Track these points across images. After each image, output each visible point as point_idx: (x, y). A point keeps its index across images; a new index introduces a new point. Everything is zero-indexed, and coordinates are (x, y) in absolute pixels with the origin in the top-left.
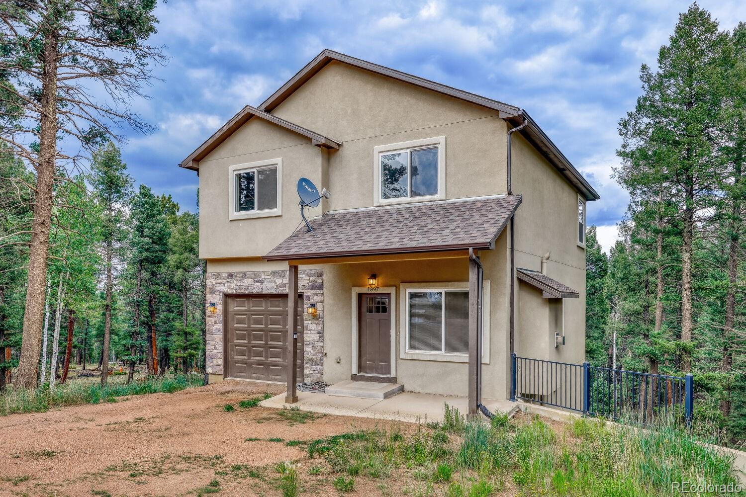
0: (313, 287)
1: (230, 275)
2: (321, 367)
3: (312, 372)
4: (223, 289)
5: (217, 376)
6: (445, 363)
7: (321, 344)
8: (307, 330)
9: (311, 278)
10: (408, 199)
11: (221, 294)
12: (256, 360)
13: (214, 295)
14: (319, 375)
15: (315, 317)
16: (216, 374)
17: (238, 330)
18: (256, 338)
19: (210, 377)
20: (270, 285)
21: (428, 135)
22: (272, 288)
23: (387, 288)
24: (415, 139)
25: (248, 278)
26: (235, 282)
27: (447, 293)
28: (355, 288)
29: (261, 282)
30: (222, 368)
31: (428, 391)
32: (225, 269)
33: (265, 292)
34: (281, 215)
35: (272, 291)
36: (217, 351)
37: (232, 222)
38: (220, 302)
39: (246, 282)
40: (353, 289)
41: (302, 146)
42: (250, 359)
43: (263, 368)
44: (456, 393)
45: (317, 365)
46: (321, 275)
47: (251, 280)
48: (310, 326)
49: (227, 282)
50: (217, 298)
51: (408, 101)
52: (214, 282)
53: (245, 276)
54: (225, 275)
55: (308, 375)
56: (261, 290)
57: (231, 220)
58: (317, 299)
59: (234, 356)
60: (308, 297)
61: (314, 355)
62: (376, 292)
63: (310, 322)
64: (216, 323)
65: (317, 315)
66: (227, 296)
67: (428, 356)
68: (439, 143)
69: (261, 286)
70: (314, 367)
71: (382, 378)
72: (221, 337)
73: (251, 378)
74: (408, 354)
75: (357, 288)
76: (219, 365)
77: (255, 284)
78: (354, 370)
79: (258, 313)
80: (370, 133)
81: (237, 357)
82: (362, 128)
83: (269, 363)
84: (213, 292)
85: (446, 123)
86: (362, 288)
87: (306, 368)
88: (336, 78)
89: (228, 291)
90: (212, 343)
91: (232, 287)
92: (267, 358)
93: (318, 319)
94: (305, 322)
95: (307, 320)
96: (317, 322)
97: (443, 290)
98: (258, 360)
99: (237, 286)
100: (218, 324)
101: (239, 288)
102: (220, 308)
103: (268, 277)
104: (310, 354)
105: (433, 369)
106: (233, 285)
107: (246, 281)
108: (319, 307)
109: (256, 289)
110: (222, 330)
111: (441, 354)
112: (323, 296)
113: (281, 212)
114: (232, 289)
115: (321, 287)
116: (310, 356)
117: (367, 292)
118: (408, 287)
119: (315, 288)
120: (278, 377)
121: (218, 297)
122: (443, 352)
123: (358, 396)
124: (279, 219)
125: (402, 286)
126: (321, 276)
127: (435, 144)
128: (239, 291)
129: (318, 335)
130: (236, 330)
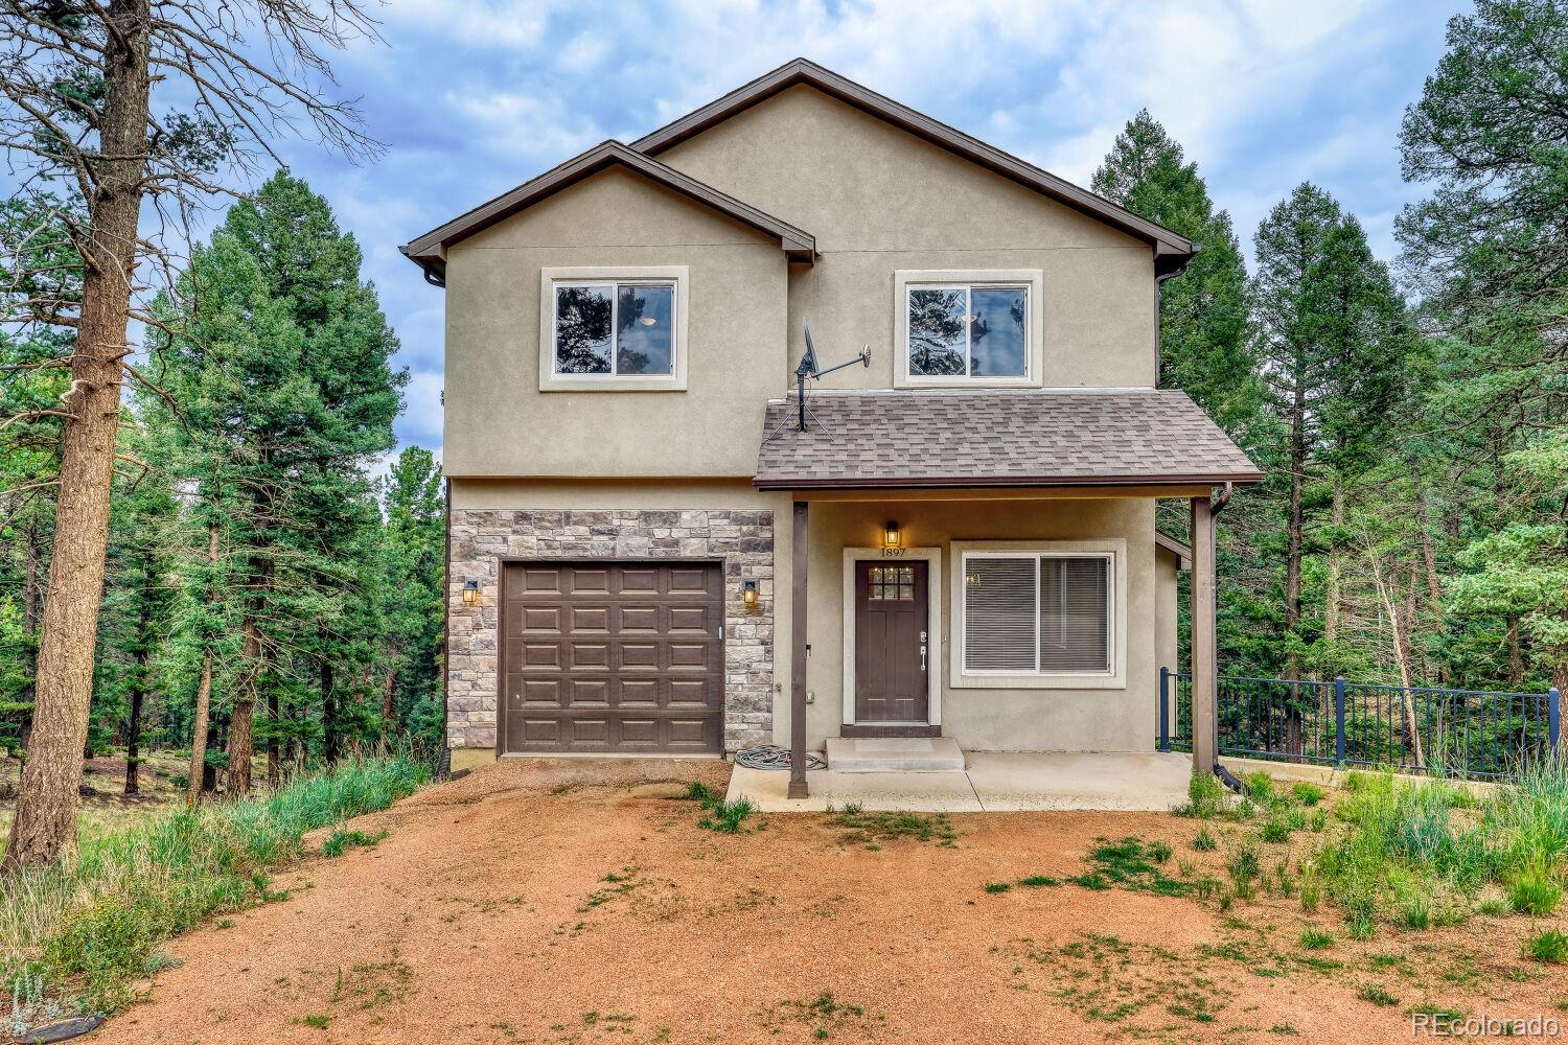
0: (749, 546)
1: (523, 517)
2: (766, 715)
3: (745, 726)
4: (502, 549)
5: (477, 752)
6: (1042, 692)
7: (769, 666)
8: (733, 636)
9: (745, 528)
10: (967, 379)
11: (495, 560)
12: (585, 708)
13: (474, 563)
14: (762, 732)
15: (754, 609)
16: (480, 748)
17: (532, 643)
18: (582, 659)
19: (455, 755)
20: (636, 541)
21: (1007, 264)
22: (639, 548)
23: (924, 550)
24: (981, 267)
25: (576, 523)
26: (537, 532)
27: (1044, 561)
28: (850, 549)
29: (613, 533)
30: (494, 732)
31: (1006, 747)
32: (506, 504)
33: (620, 555)
34: (683, 387)
35: (642, 555)
36: (481, 693)
37: (546, 397)
38: (490, 578)
39: (568, 534)
40: (846, 551)
41: (741, 249)
42: (568, 708)
43: (603, 726)
44: (1061, 746)
45: (759, 710)
46: (767, 521)
47: (583, 530)
48: (742, 628)
49: (514, 532)
50: (485, 570)
51: (966, 192)
52: (474, 531)
53: (567, 518)
54: (510, 516)
55: (734, 735)
56: (610, 552)
57: (542, 392)
58: (757, 571)
59: (520, 701)
60: (736, 568)
61: (751, 690)
62: (899, 558)
63: (742, 621)
64: (477, 627)
65: (759, 605)
66: (510, 565)
67: (1010, 681)
68: (1031, 282)
69: (612, 543)
70: (751, 715)
71: (911, 728)
72: (495, 659)
73: (569, 750)
74: (966, 677)
75: (856, 550)
76: (488, 726)
77: (595, 538)
78: (849, 717)
79: (591, 604)
80: (884, 243)
81: (528, 704)
82: (866, 230)
83: (621, 713)
84: (470, 554)
85: (1042, 245)
86: (869, 550)
87: (731, 718)
88: (807, 121)
89: (514, 552)
90: (466, 674)
91: (529, 544)
92: (614, 701)
93: (760, 614)
94: (729, 621)
95: (733, 616)
96: (758, 619)
97: (1037, 556)
98: (591, 708)
99: (542, 543)
100: (486, 630)
101: (549, 547)
102: (490, 593)
103: (631, 523)
104: (740, 688)
105: (1016, 705)
106: (532, 540)
107: (567, 529)
108: (765, 589)
109: (598, 548)
110: (496, 644)
111: (1035, 676)
112: (772, 565)
113: (686, 382)
114: (528, 548)
115: (769, 546)
116: (742, 693)
117: (879, 557)
118: (968, 549)
119: (755, 549)
120: (645, 744)
121: (487, 567)
122: (1037, 672)
123: (908, 768)
124: (678, 398)
125: (954, 546)
126: (768, 524)
127: (1023, 282)
128: (548, 554)
129: (762, 647)
130: (527, 643)
